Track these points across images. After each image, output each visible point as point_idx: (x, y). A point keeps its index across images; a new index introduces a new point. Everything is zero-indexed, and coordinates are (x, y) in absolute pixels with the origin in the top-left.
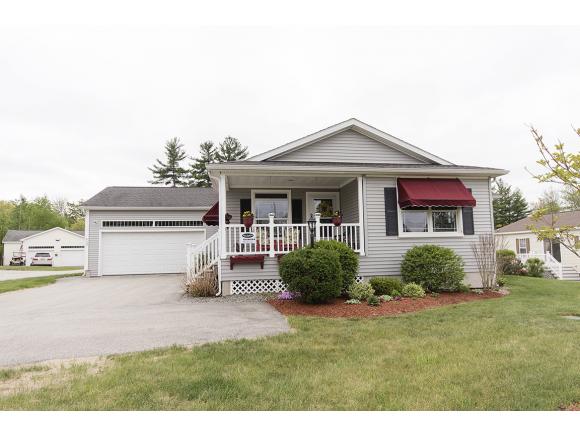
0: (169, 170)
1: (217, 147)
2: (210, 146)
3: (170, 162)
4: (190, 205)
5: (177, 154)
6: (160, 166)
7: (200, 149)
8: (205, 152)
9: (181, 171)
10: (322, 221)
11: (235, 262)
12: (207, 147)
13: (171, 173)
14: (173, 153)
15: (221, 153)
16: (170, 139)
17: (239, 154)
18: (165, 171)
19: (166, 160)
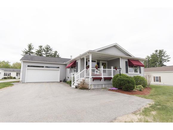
0: (28, 52)
1: (44, 47)
2: (42, 47)
3: (29, 50)
4: (56, 62)
5: (31, 47)
6: (26, 51)
7: (39, 47)
8: (40, 48)
9: (32, 53)
10: (113, 69)
11: (94, 79)
12: (41, 47)
13: (29, 53)
14: (30, 47)
15: (45, 49)
16: (30, 43)
17: (50, 50)
18: (27, 52)
19: (28, 49)
